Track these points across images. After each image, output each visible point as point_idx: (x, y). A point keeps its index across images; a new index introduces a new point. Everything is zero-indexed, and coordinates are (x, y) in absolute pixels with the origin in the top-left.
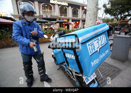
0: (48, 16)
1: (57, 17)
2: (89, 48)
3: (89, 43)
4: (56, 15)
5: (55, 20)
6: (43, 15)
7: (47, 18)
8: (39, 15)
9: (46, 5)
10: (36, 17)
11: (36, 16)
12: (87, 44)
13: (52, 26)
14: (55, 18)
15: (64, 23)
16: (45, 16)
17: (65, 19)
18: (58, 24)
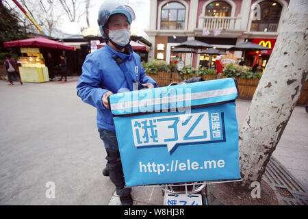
0: (215, 31)
1: (240, 34)
2: (137, 130)
3: (140, 120)
4: (237, 28)
5: (232, 41)
6: (204, 29)
7: (211, 36)
8: (195, 31)
9: (217, 5)
10: (187, 35)
11: (188, 33)
12: (133, 121)
13: (218, 58)
14: (233, 35)
15: (257, 52)
16: (206, 33)
17: (266, 41)
18: (239, 54)
